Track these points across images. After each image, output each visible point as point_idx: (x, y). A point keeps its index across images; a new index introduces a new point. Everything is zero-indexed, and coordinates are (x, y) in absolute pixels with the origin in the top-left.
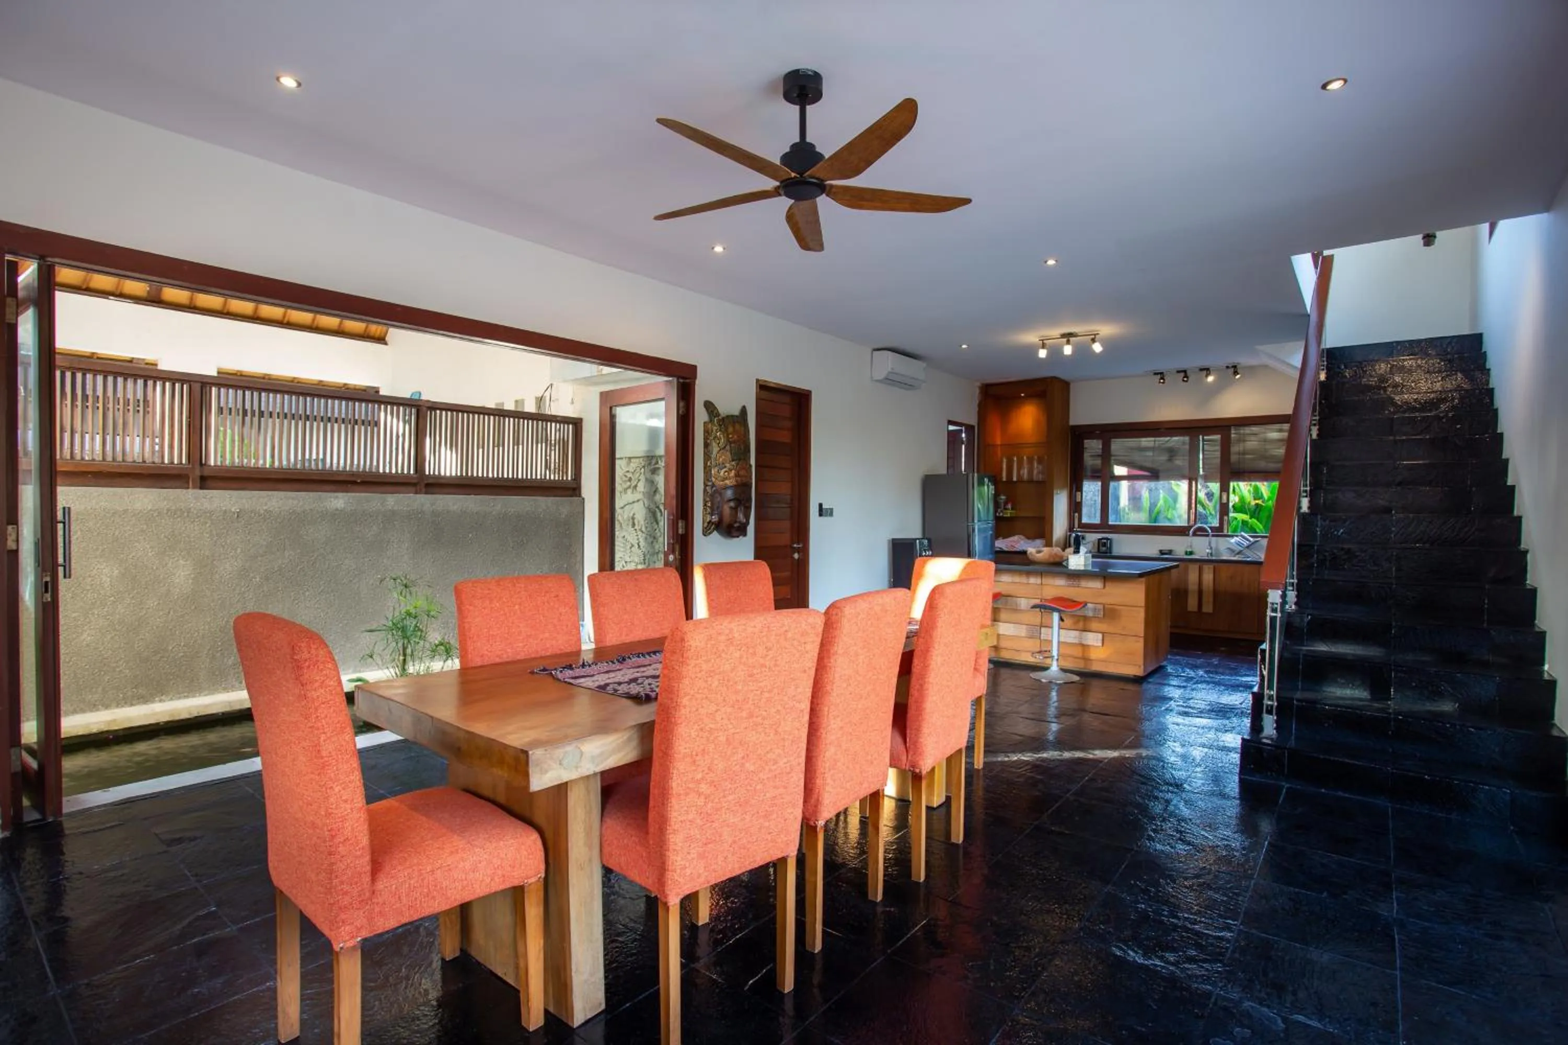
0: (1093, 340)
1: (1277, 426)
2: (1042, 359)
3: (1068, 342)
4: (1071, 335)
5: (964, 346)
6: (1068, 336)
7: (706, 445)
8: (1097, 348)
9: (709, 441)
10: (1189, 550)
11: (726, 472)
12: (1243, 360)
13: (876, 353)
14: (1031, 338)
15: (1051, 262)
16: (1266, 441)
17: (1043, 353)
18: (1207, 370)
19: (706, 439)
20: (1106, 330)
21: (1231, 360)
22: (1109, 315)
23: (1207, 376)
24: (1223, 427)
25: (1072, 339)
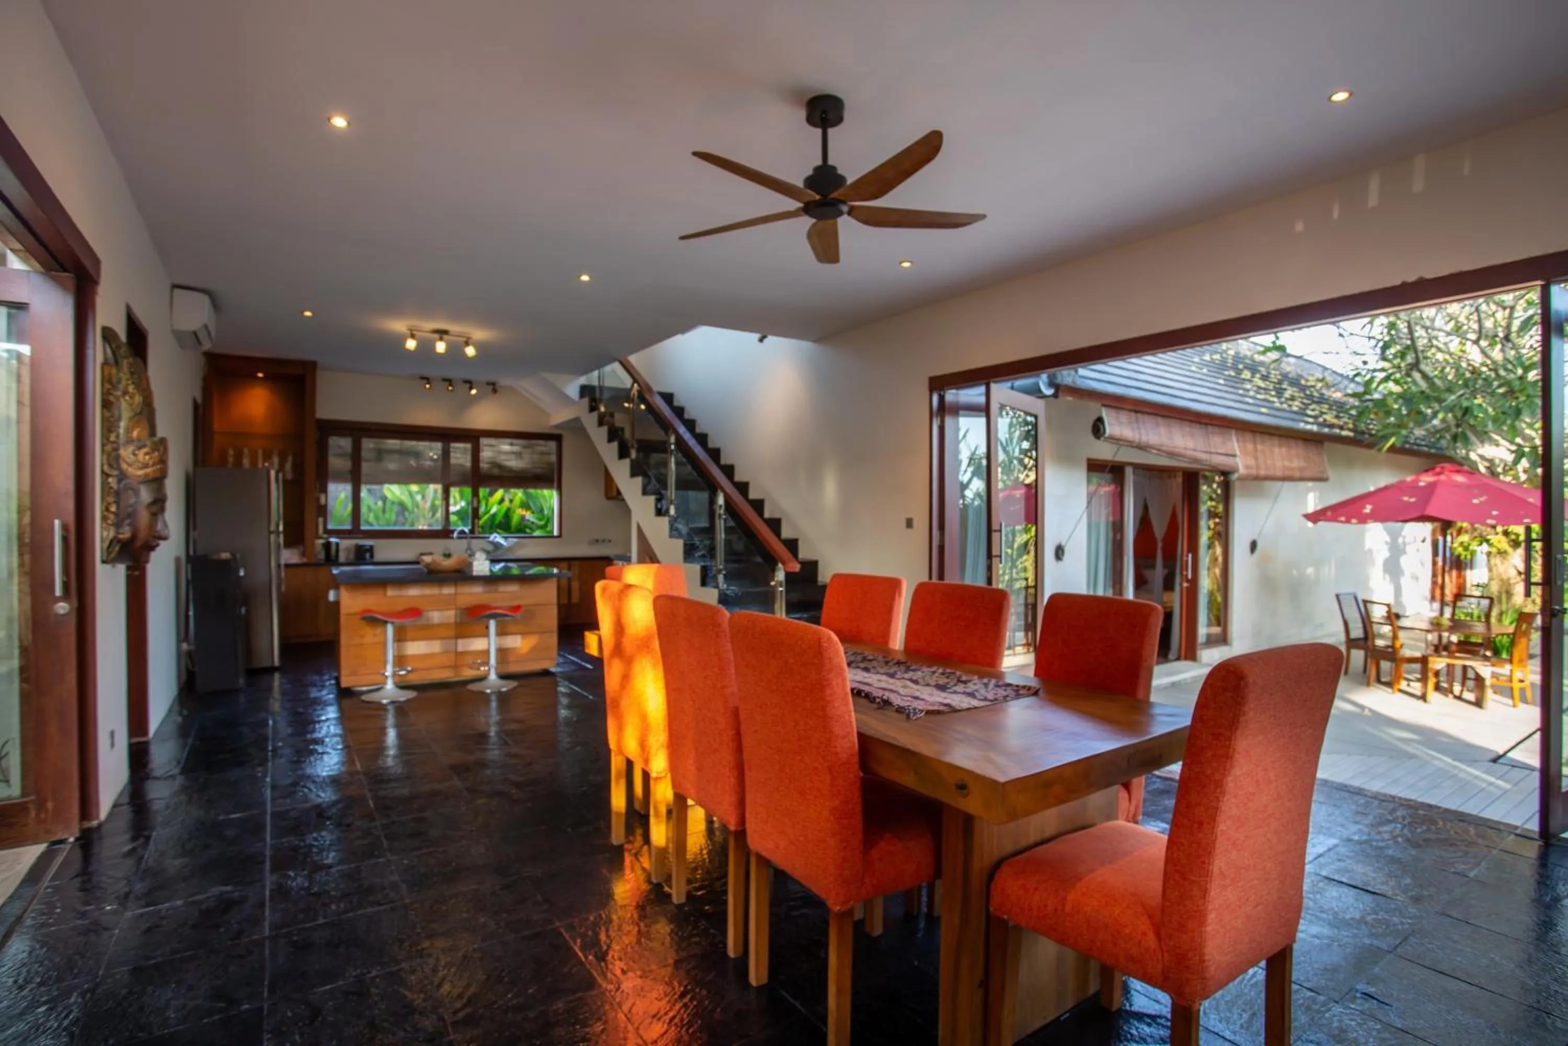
0: (467, 344)
1: (509, 441)
2: (408, 351)
3: (441, 339)
4: (445, 332)
5: (308, 314)
6: (442, 333)
7: (106, 405)
8: (470, 351)
9: (111, 398)
10: (447, 552)
11: (146, 454)
12: (503, 381)
13: (177, 291)
14: (399, 326)
15: (585, 278)
16: (500, 452)
17: (411, 344)
18: (470, 384)
19: (106, 394)
20: (479, 334)
21: (492, 378)
22: (484, 320)
23: (471, 388)
24: (473, 437)
25: (445, 337)
